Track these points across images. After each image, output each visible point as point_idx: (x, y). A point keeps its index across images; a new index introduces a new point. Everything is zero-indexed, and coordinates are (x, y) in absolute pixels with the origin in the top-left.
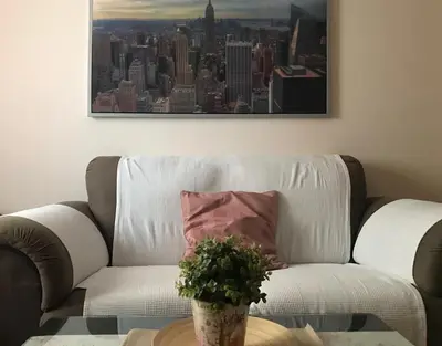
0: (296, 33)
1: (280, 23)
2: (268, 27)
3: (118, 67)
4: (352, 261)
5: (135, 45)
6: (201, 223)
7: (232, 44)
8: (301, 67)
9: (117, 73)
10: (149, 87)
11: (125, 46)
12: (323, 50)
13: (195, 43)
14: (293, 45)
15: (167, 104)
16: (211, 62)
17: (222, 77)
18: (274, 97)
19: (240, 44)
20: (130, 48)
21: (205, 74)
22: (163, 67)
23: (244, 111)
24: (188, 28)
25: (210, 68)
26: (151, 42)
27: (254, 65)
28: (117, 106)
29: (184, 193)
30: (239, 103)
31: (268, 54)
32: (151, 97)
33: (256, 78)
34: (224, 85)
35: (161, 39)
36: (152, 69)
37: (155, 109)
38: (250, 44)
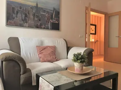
0: (54, 13)
1: (51, 11)
2: (49, 11)
3: (14, 14)
4: (67, 58)
5: (19, 9)
6: (42, 53)
7: (42, 13)
8: (55, 20)
9: (14, 15)
10: (23, 20)
11: (16, 9)
12: (59, 18)
13: (34, 11)
14: (54, 16)
15: (27, 25)
16: (37, 17)
17: (40, 20)
18: (50, 26)
19: (43, 13)
20: (18, 10)
21: (36, 19)
22: (26, 16)
23: (44, 28)
24: (32, 8)
25: (37, 18)
26: (23, 9)
27: (46, 18)
28: (14, 24)
29: (37, 46)
30: (43, 26)
31: (49, 16)
32: (23, 23)
33: (47, 21)
34: (40, 22)
35: (25, 9)
36: (24, 16)
37: (24, 26)
38: (45, 14)
